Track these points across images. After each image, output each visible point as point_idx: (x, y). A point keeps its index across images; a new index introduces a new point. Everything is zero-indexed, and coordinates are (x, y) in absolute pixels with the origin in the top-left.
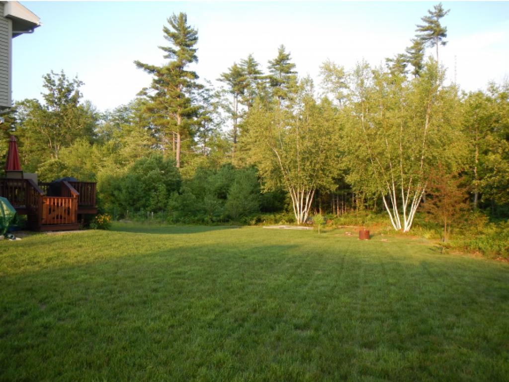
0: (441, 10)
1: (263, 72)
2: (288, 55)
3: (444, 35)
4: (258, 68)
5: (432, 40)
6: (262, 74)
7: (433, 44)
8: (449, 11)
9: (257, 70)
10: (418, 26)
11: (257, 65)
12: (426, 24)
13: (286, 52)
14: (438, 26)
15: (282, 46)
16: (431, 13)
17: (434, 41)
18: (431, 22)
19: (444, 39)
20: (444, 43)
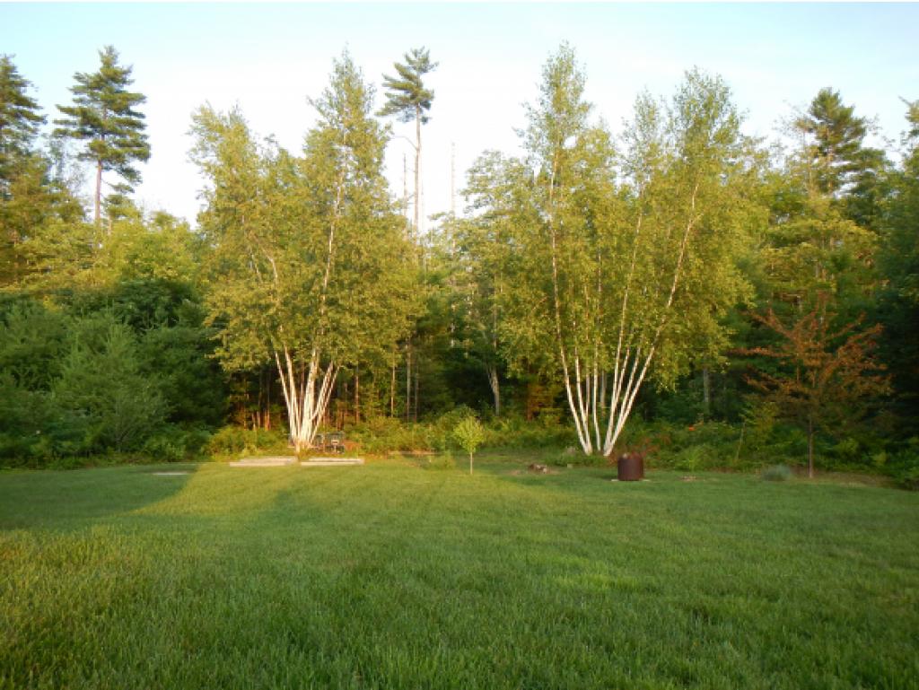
0: (426, 60)
1: (39, 104)
2: (128, 72)
3: (427, 106)
4: (28, 93)
5: (406, 109)
6: (35, 106)
7: (408, 117)
8: (437, 64)
9: (25, 95)
10: (386, 78)
11: (23, 84)
12: (399, 78)
13: (121, 64)
14: (419, 85)
15: (110, 50)
16: (408, 59)
17: (410, 112)
18: (410, 77)
19: (426, 112)
20: (425, 120)
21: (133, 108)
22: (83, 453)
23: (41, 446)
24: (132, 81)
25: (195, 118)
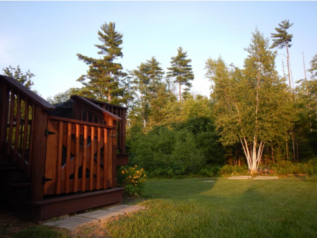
0: (288, 24)
1: (162, 68)
2: (186, 53)
3: (290, 40)
4: (159, 66)
5: (281, 44)
6: (162, 70)
7: (282, 46)
8: (292, 24)
9: (158, 67)
10: (272, 34)
11: (158, 64)
12: (277, 33)
13: (183, 51)
14: (286, 34)
15: (180, 48)
16: (280, 25)
17: (283, 44)
18: (282, 32)
19: (290, 43)
20: (290, 46)
21: (188, 64)
22: (182, 174)
23: (170, 172)
24: (187, 56)
25: (206, 63)
